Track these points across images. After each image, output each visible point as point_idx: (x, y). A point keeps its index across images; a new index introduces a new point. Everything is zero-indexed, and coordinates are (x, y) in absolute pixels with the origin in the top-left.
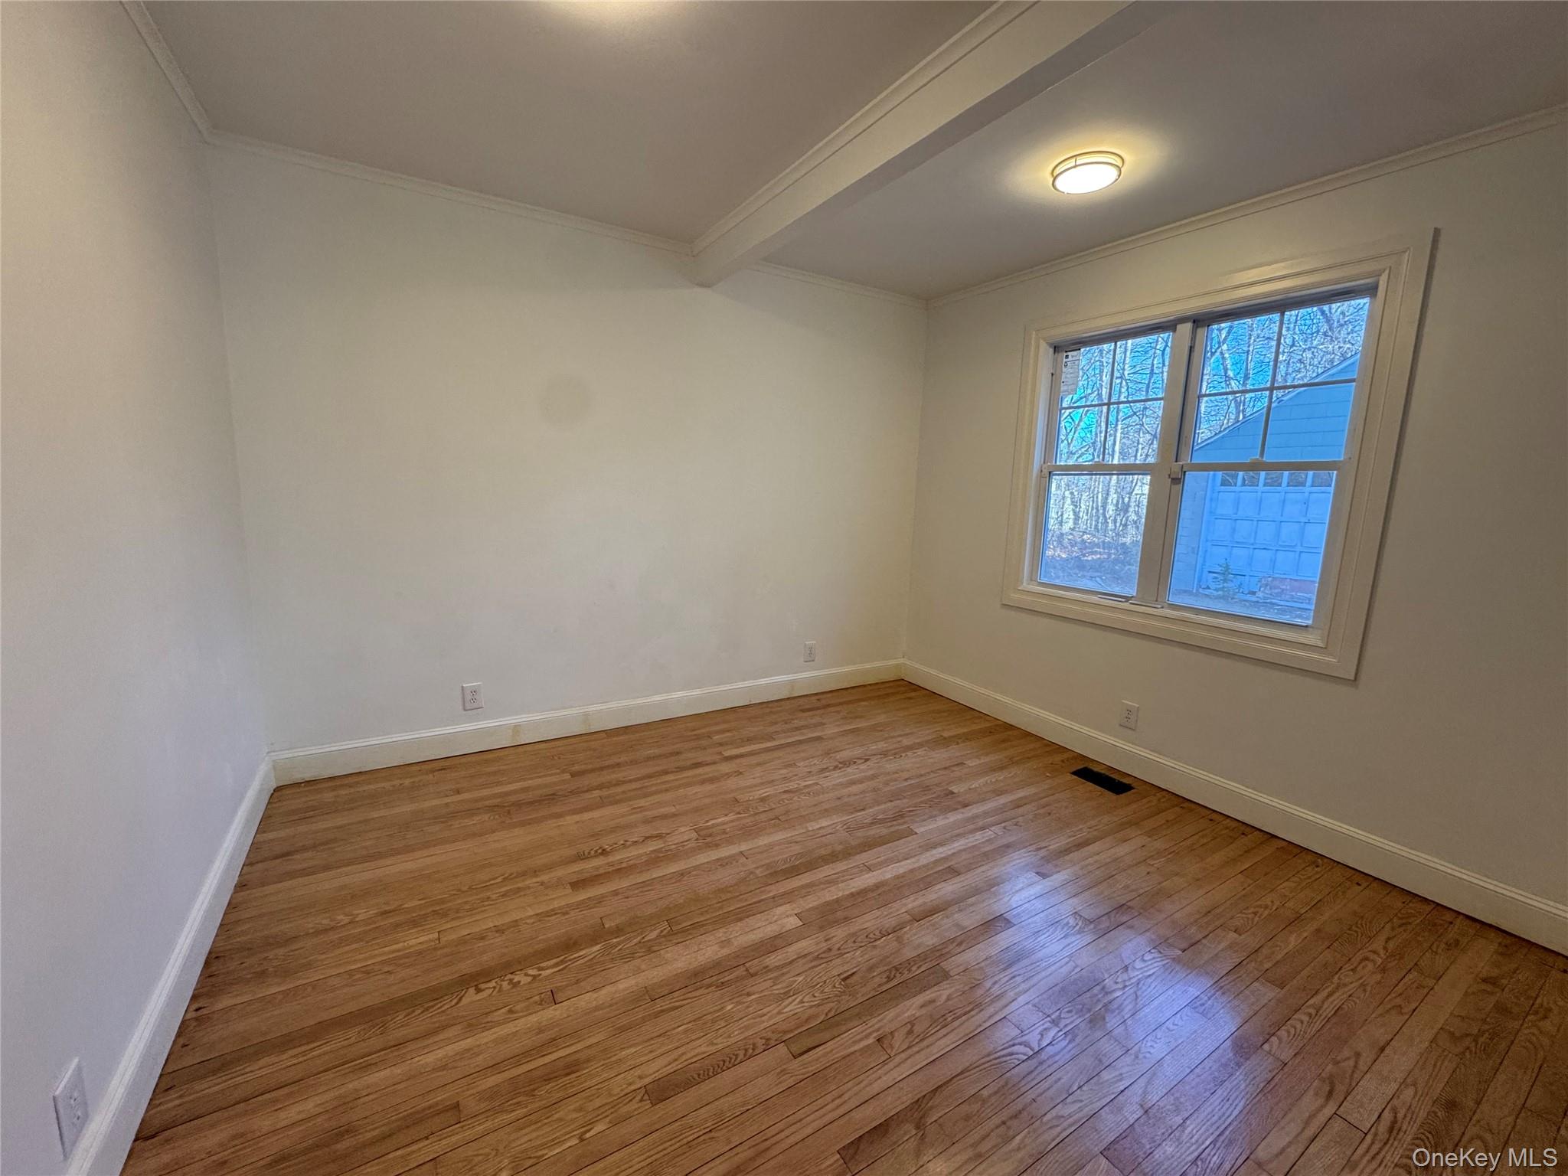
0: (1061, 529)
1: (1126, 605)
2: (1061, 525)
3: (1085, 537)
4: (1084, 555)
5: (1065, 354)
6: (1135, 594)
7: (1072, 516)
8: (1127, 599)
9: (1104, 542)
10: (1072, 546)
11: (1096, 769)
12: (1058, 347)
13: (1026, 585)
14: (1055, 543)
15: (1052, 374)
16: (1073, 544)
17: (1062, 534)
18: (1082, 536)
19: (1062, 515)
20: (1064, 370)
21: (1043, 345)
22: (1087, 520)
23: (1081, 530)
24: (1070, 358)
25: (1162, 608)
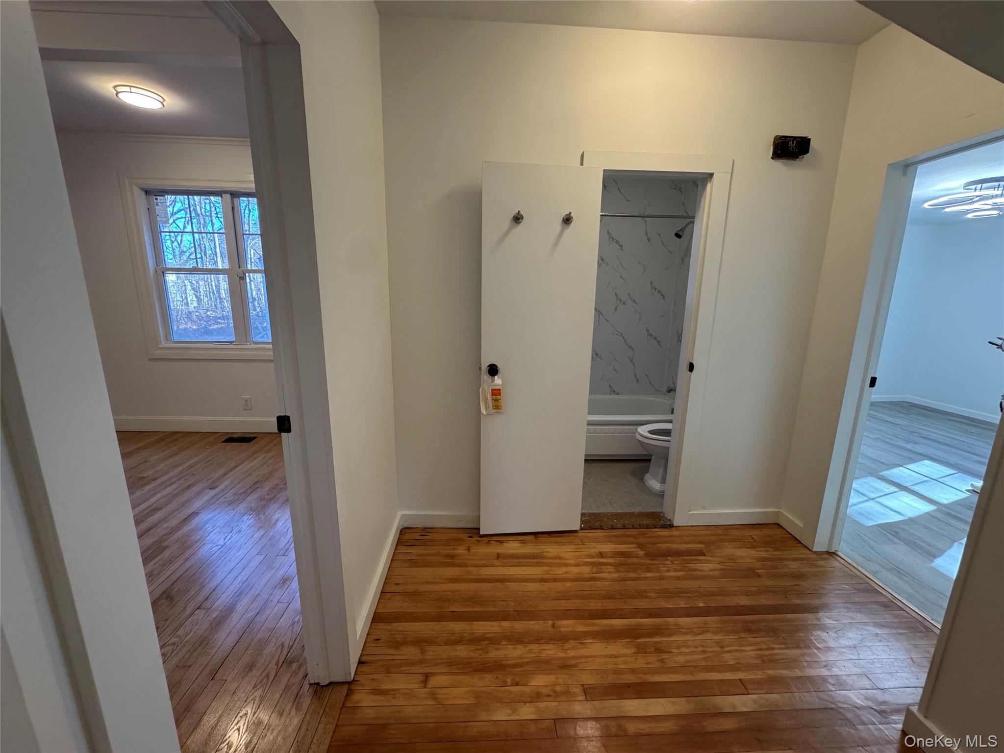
0: (188, 309)
1: (231, 346)
2: (188, 306)
3: (209, 313)
4: (210, 326)
5: (155, 197)
6: (235, 340)
7: (195, 299)
8: (231, 343)
9: (223, 315)
10: (200, 321)
11: (235, 436)
12: (149, 191)
13: (163, 344)
14: (186, 319)
15: (148, 209)
16: (200, 318)
17: (190, 313)
18: (206, 313)
19: (186, 298)
20: (157, 207)
21: (136, 190)
22: (208, 301)
23: (204, 308)
24: (159, 201)
25: (250, 344)
